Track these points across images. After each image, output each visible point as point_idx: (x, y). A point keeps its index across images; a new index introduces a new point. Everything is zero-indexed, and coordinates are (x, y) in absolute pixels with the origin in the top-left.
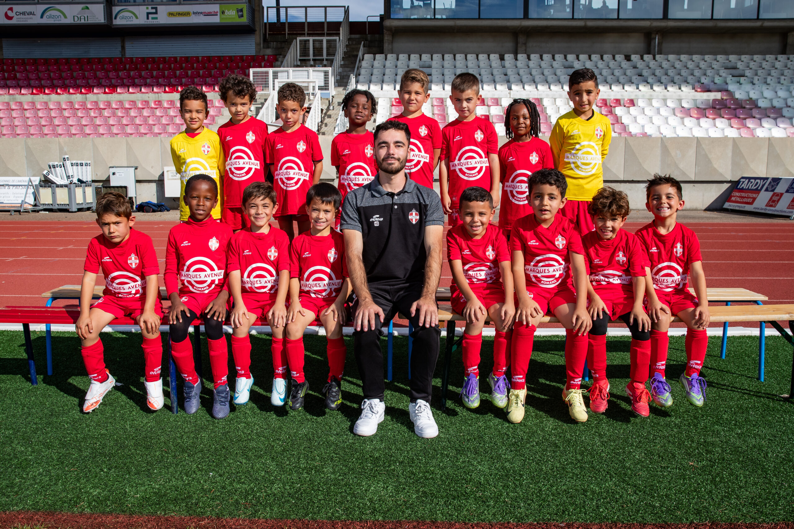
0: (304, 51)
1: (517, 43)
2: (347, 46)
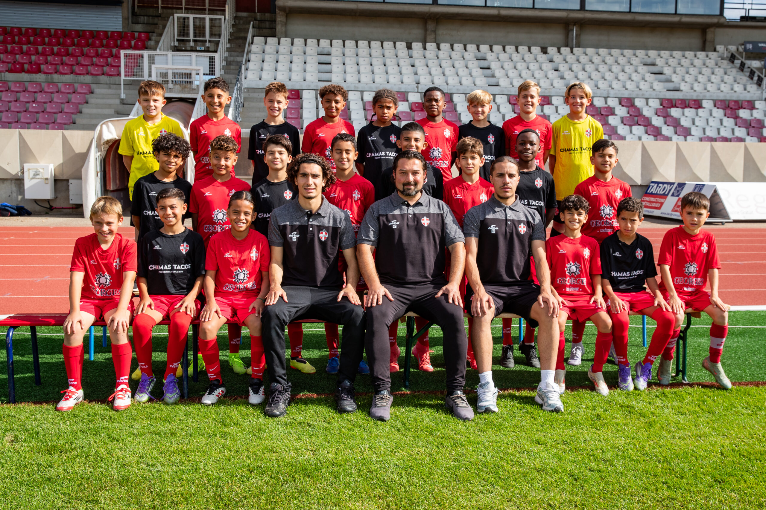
0: (183, 30)
2: (233, 26)
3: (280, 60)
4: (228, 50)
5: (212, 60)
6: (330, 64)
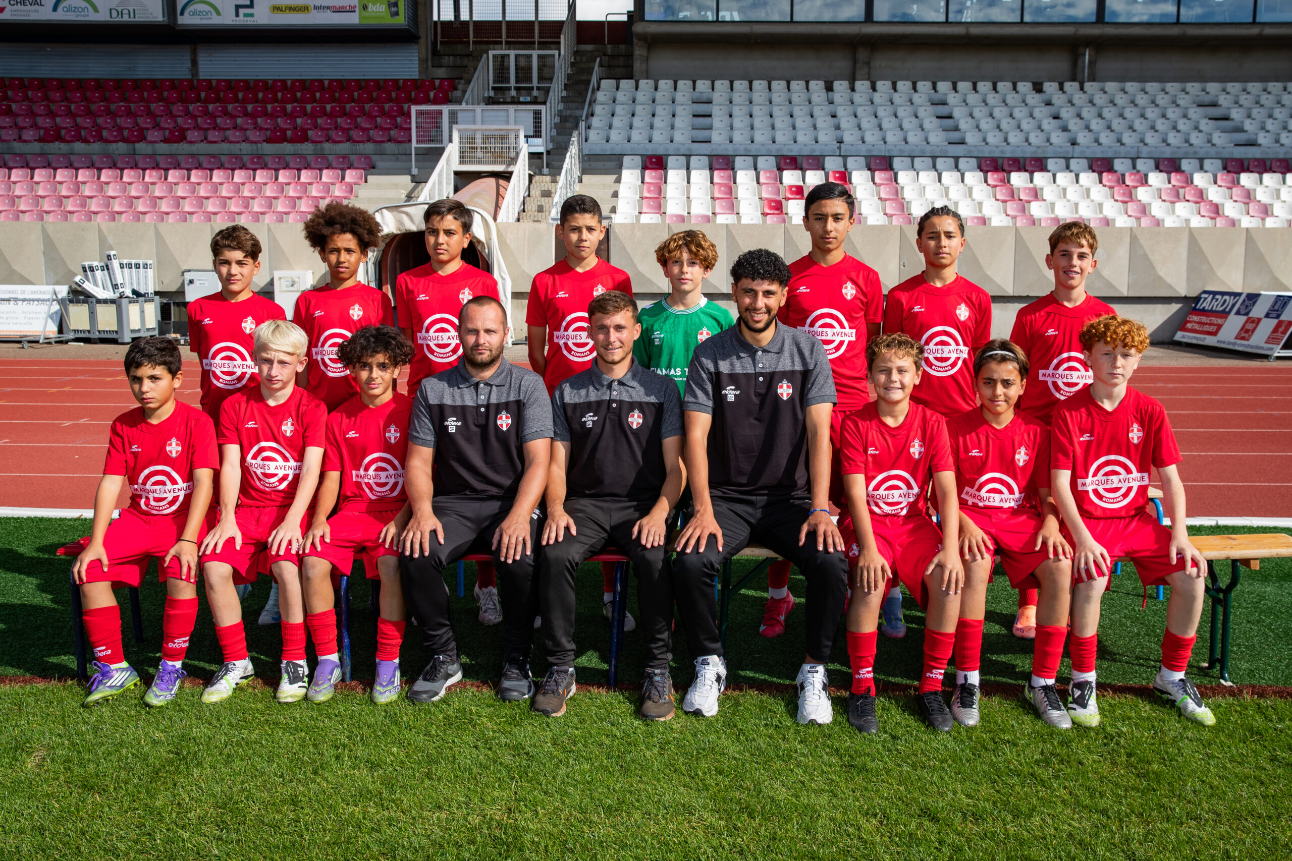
0: (501, 73)
1: (855, 62)
2: (572, 65)
3: (637, 112)
4: (564, 100)
5: (537, 115)
6: (710, 116)
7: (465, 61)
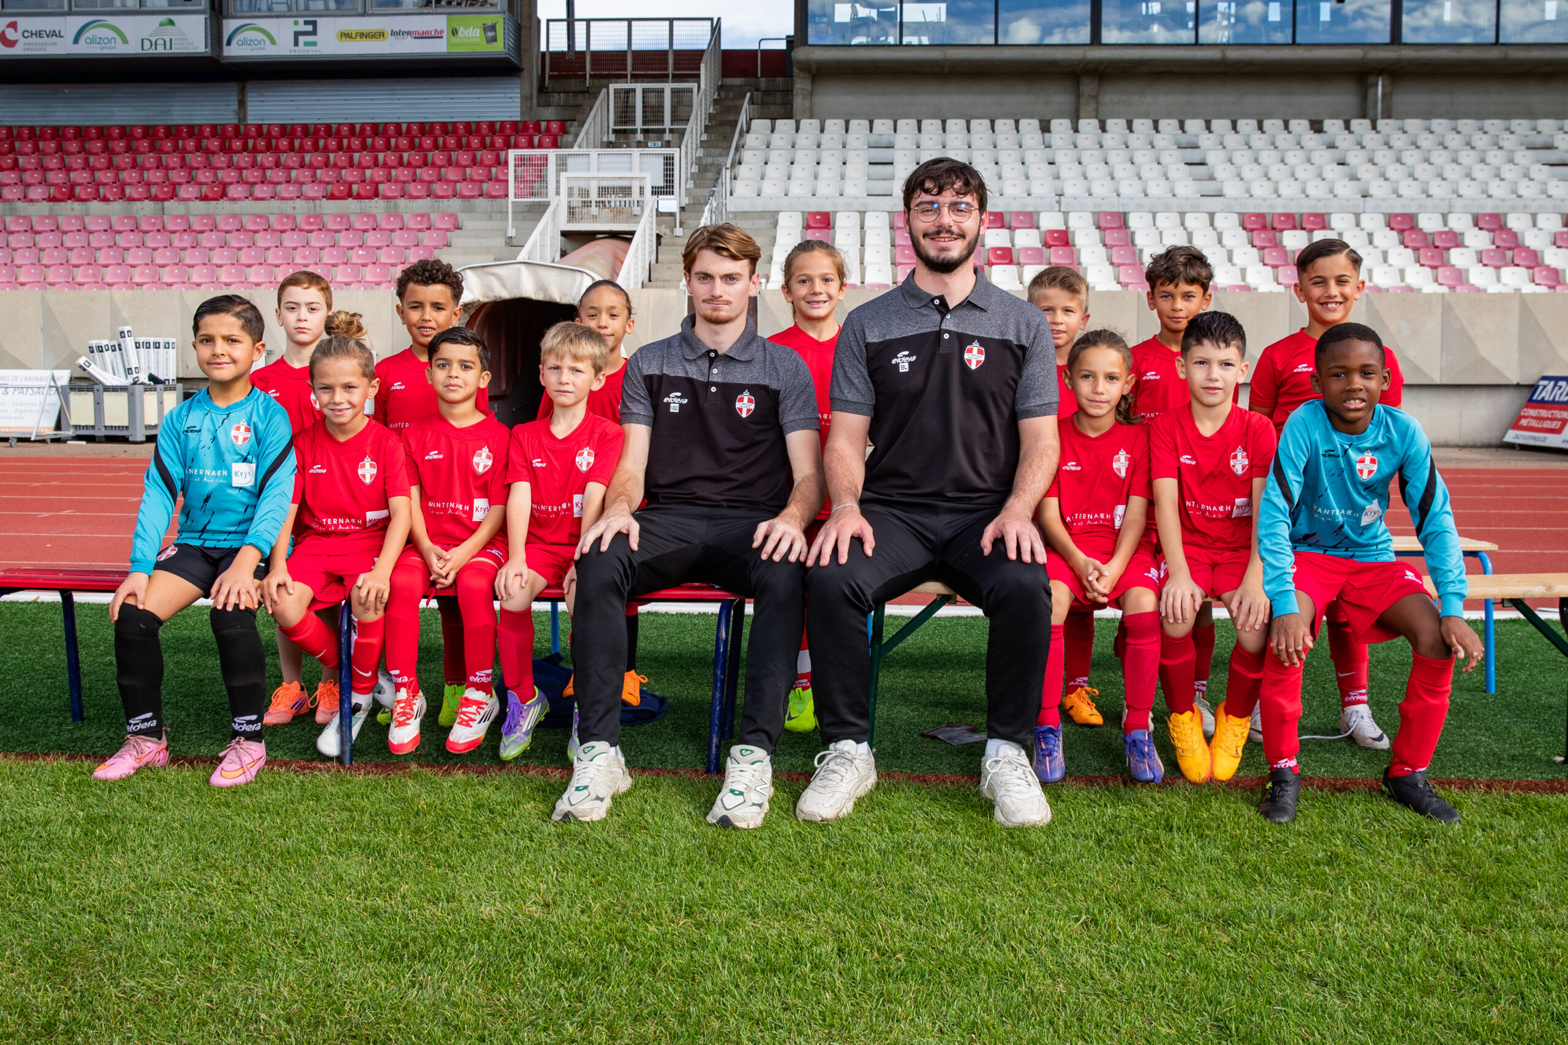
0: (625, 113)
1: (1078, 96)
2: (716, 102)
3: (797, 160)
4: (703, 144)
5: (669, 161)
6: (892, 163)
7: (580, 99)
